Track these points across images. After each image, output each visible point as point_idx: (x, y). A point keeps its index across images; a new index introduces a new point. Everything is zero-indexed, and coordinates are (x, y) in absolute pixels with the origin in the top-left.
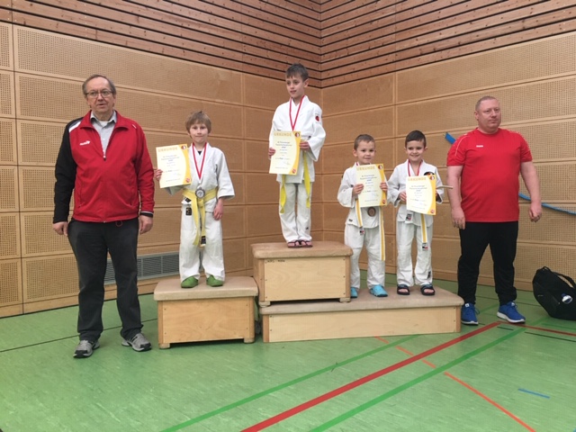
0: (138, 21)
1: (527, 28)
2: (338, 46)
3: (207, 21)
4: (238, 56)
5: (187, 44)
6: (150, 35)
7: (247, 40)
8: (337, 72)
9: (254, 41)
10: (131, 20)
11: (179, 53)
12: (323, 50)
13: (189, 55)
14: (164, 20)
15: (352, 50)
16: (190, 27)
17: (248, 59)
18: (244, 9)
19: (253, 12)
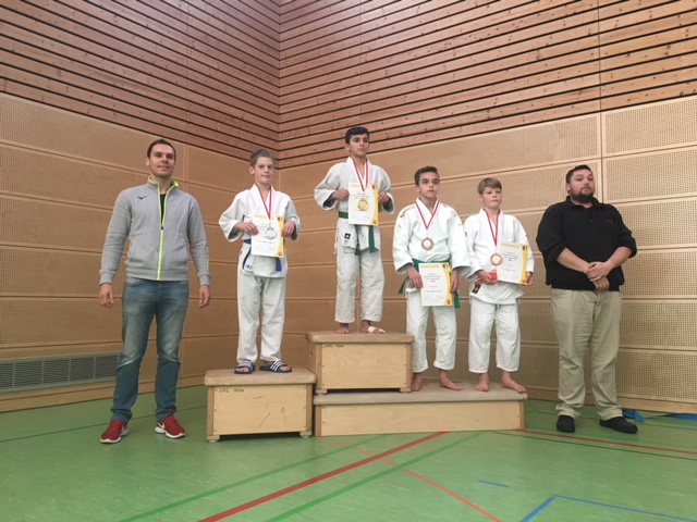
0: (59, 75)
1: (492, 118)
2: (298, 124)
3: (146, 83)
4: (182, 125)
6: (73, 92)
7: (194, 108)
8: (297, 152)
9: (202, 111)
10: (52, 72)
11: (109, 115)
12: (282, 127)
13: (120, 118)
15: (313, 130)
16: (125, 87)
17: (193, 129)
18: (191, 74)
19: (201, 79)
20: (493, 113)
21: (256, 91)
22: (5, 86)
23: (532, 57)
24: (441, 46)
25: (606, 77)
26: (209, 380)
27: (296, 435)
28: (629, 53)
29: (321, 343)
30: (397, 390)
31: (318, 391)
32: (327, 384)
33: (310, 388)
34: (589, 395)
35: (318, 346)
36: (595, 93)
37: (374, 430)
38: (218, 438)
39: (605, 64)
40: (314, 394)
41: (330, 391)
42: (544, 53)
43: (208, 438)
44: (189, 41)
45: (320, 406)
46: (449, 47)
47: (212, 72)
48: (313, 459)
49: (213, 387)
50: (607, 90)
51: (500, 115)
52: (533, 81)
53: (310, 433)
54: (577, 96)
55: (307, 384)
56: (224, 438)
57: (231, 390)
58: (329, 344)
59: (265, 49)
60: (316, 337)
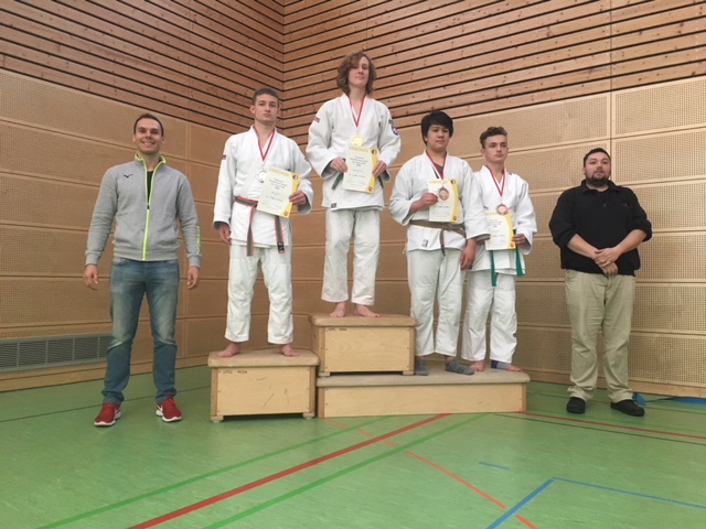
0: (59, 50)
1: (499, 96)
2: (302, 101)
3: (147, 58)
4: (184, 102)
5: (120, 83)
6: (73, 68)
7: (196, 84)
8: (302, 130)
9: (204, 87)
10: (51, 48)
11: (110, 92)
13: (121, 95)
14: (92, 52)
16: (125, 63)
17: (195, 106)
18: (194, 50)
19: (204, 54)
20: (502, 92)
21: (260, 67)
22: (3, 62)
23: (542, 33)
24: (449, 21)
25: (617, 56)
26: (213, 362)
27: (299, 416)
28: (641, 30)
29: (324, 327)
30: (400, 373)
31: (321, 374)
32: (330, 367)
33: (313, 370)
34: (601, 378)
35: (321, 330)
36: (606, 72)
37: (377, 412)
38: (222, 418)
39: (617, 42)
40: (317, 376)
41: (333, 374)
42: (555, 30)
43: (212, 418)
44: (191, 15)
45: (324, 387)
46: (458, 22)
47: (215, 48)
48: (315, 440)
49: (216, 368)
50: (618, 69)
51: (508, 94)
52: (543, 58)
53: (313, 414)
54: (587, 75)
55: (311, 366)
56: (227, 419)
57: (235, 372)
58: (332, 327)
59: (269, 23)
60: (319, 321)
